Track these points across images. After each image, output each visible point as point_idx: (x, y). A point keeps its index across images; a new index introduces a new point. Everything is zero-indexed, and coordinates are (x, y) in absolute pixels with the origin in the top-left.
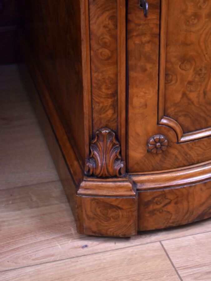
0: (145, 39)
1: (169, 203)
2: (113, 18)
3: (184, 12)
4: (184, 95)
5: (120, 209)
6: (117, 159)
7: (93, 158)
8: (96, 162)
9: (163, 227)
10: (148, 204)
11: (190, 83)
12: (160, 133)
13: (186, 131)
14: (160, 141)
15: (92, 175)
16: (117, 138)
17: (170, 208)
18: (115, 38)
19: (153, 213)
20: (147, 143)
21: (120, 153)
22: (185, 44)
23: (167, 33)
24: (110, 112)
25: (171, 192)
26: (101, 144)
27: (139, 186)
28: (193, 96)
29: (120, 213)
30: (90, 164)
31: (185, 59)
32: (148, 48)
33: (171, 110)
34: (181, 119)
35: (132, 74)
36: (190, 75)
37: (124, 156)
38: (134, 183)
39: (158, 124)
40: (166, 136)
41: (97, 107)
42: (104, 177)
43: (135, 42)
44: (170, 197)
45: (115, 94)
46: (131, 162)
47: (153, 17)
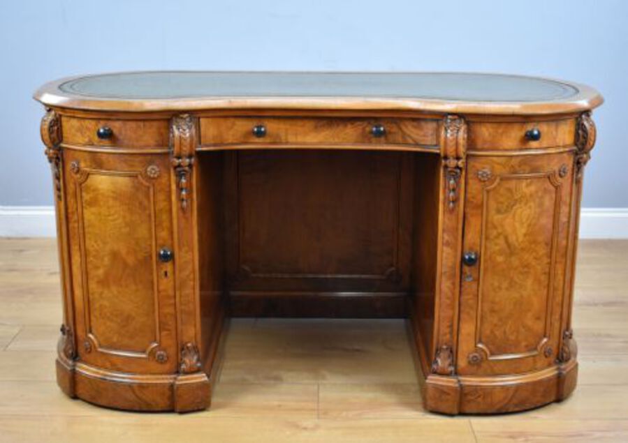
0: (471, 296)
1: (479, 396)
2: (453, 284)
3: (492, 285)
4: (492, 332)
5: (448, 394)
6: (450, 365)
7: (436, 362)
8: (438, 365)
9: (475, 411)
10: (466, 395)
11: (495, 325)
12: (476, 352)
13: (492, 354)
14: (475, 357)
15: (435, 373)
16: (451, 352)
17: (480, 399)
18: (453, 294)
19: (469, 401)
20: (468, 357)
21: (453, 361)
22: (493, 302)
23: (483, 295)
24: (448, 336)
25: (481, 389)
26: (442, 354)
27: (462, 383)
28: (497, 333)
29: (449, 397)
30: (435, 366)
31: (493, 311)
32: (471, 302)
33: (483, 340)
34: (490, 346)
35: (462, 316)
36: (495, 320)
37: (454, 363)
38: (459, 381)
39: (476, 347)
40: (480, 355)
41: (441, 332)
42: (442, 374)
43: (464, 298)
44: (481, 393)
45: (451, 326)
46: (459, 368)
47: (474, 286)
